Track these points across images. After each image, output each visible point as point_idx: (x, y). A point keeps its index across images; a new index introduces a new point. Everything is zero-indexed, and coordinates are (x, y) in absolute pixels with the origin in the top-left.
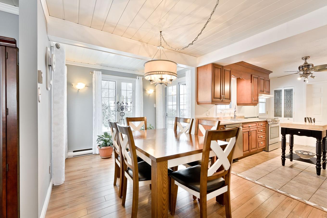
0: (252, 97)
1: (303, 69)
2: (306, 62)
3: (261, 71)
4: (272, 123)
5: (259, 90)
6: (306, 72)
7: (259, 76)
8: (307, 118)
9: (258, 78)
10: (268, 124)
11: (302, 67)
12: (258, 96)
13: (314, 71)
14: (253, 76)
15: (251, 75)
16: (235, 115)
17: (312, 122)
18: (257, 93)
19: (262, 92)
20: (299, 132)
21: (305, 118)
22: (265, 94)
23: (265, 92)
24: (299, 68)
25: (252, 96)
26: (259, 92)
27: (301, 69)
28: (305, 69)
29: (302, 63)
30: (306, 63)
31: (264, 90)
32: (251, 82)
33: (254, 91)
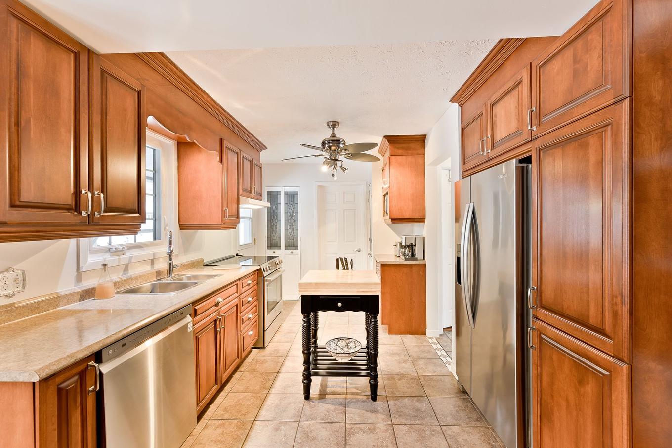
0: (224, 207)
1: (330, 147)
2: (333, 133)
3: (245, 139)
4: (269, 272)
5: (241, 189)
6: (334, 156)
7: (240, 151)
8: (339, 259)
9: (237, 153)
10: (264, 277)
11: (329, 142)
12: (238, 203)
13: (346, 156)
14: (225, 144)
15: (221, 140)
16: (170, 264)
17: (348, 268)
18: (235, 196)
19: (248, 192)
20: (340, 304)
21: (337, 260)
22: (253, 199)
23: (253, 194)
24: (323, 144)
25: (224, 203)
26: (241, 192)
27: (327, 146)
28: (333, 148)
29: (327, 134)
30: (333, 136)
31: (251, 188)
32: (221, 161)
33: (229, 189)
